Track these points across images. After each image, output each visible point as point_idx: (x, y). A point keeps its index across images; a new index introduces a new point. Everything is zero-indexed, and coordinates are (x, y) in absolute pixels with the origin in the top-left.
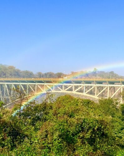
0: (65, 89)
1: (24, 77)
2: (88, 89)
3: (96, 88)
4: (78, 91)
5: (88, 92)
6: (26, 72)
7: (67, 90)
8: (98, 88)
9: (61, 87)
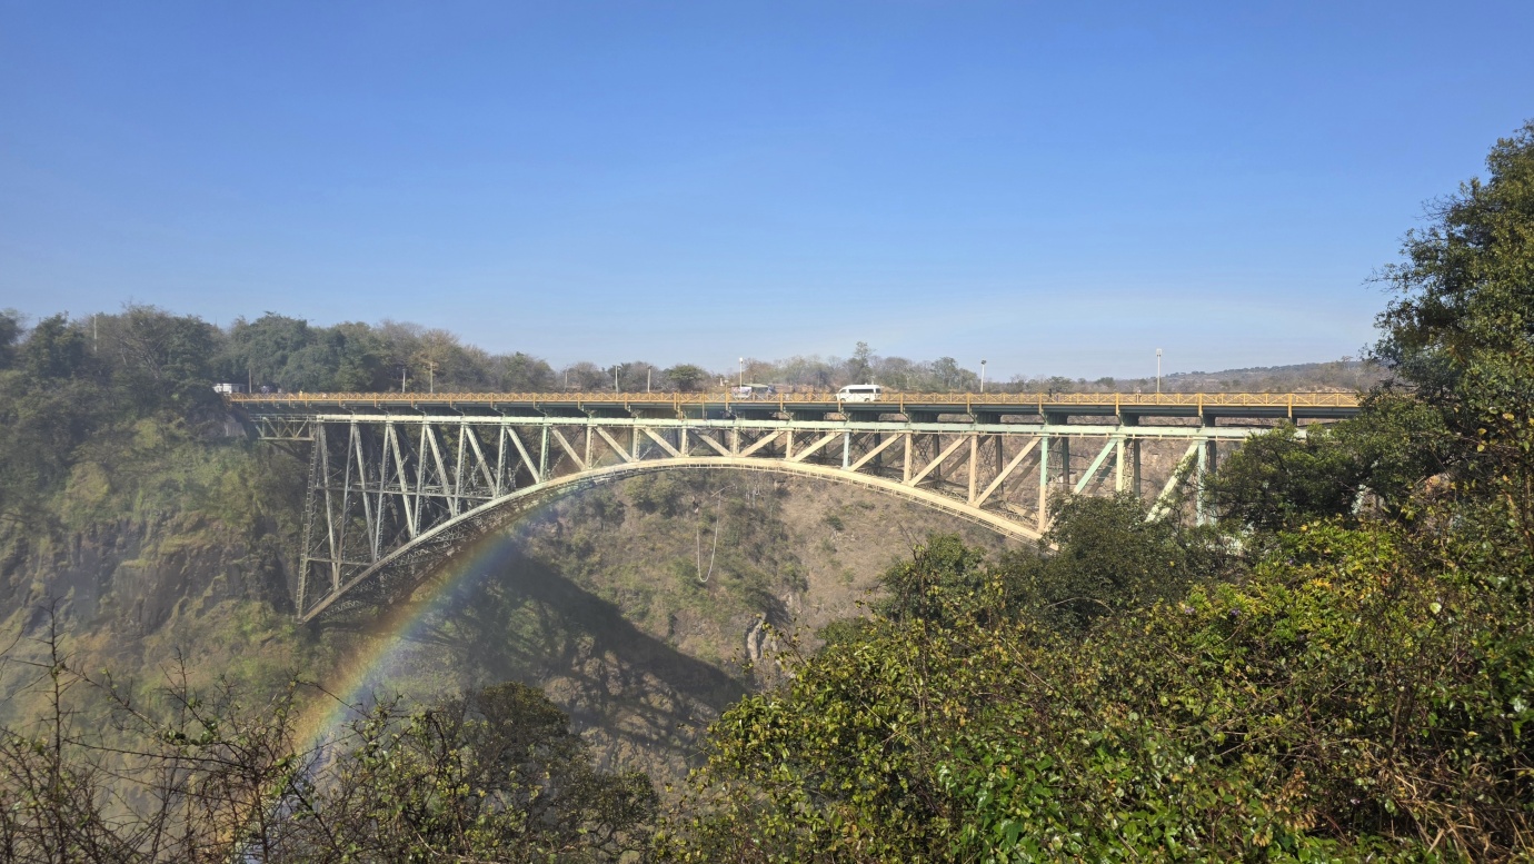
0: (742, 446)
1: (505, 387)
2: (865, 450)
3: (908, 441)
4: (811, 459)
5: (866, 464)
6: (519, 364)
7: (757, 454)
8: (916, 439)
9: (722, 436)
